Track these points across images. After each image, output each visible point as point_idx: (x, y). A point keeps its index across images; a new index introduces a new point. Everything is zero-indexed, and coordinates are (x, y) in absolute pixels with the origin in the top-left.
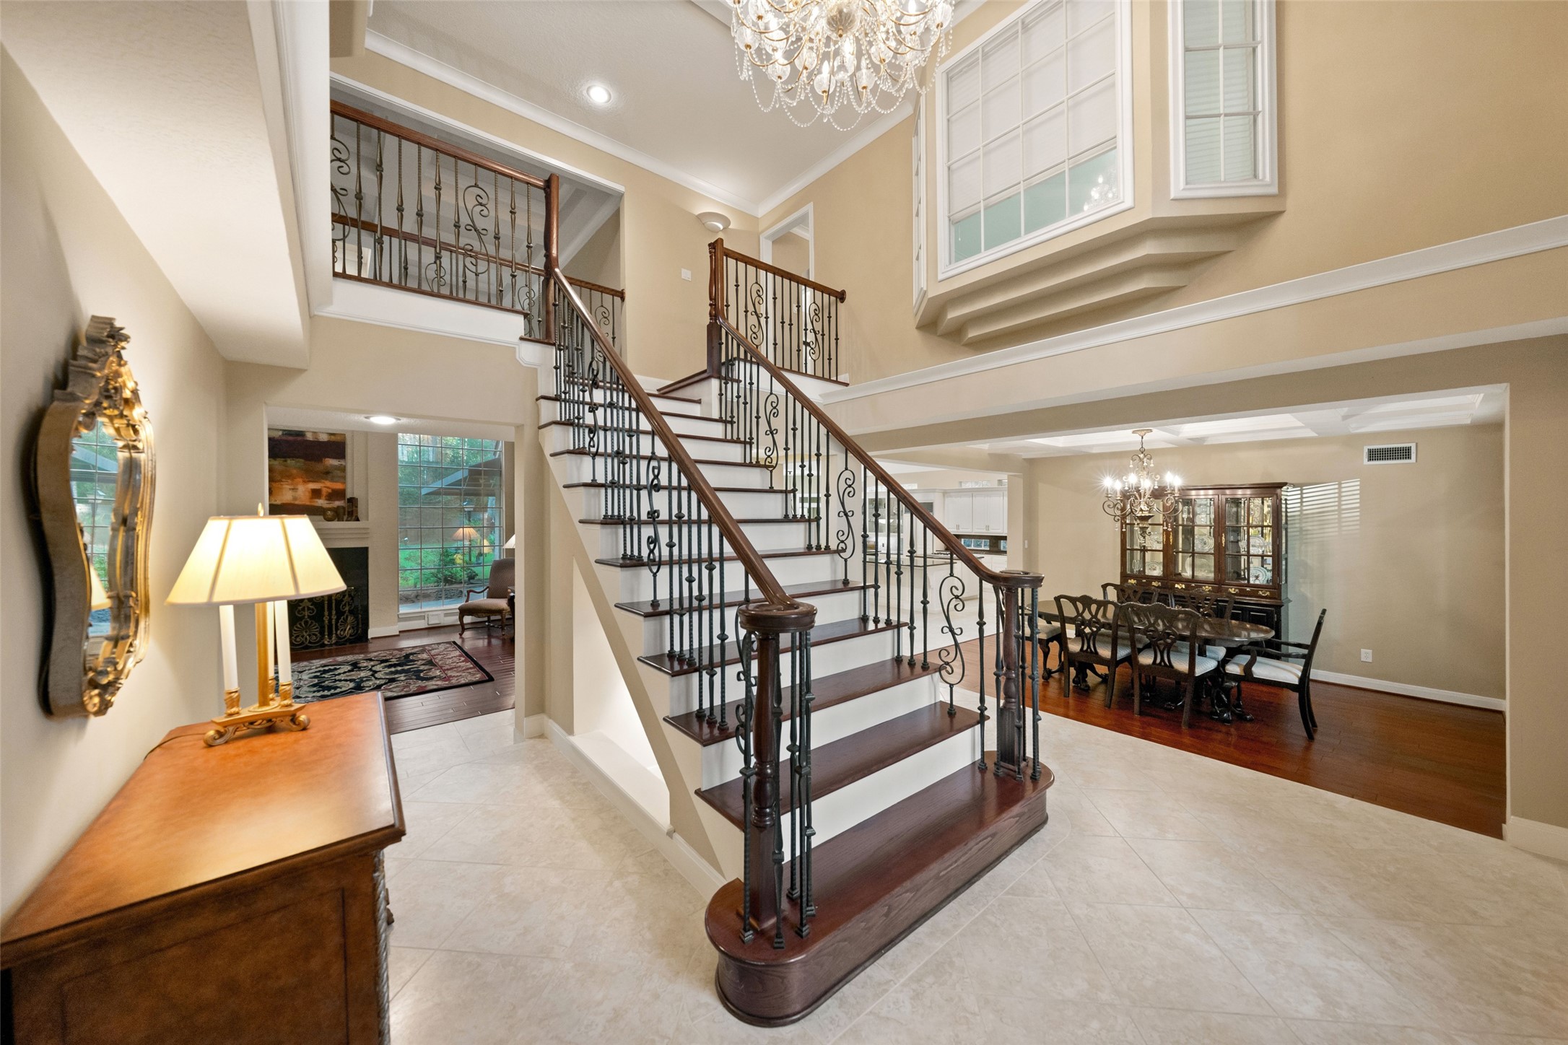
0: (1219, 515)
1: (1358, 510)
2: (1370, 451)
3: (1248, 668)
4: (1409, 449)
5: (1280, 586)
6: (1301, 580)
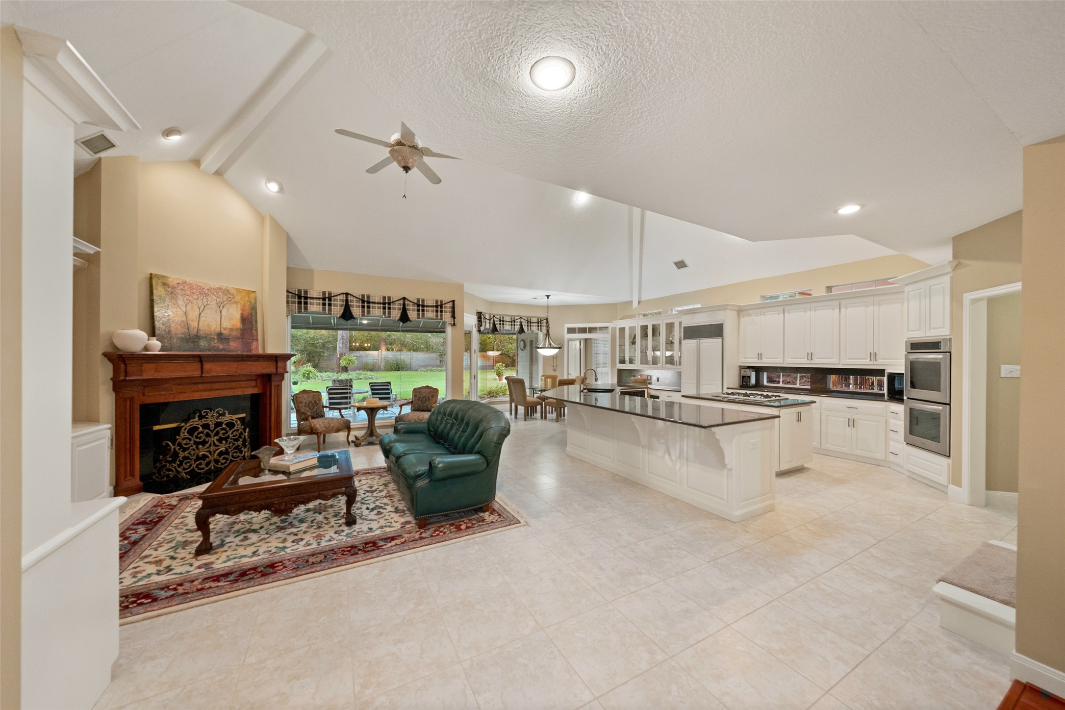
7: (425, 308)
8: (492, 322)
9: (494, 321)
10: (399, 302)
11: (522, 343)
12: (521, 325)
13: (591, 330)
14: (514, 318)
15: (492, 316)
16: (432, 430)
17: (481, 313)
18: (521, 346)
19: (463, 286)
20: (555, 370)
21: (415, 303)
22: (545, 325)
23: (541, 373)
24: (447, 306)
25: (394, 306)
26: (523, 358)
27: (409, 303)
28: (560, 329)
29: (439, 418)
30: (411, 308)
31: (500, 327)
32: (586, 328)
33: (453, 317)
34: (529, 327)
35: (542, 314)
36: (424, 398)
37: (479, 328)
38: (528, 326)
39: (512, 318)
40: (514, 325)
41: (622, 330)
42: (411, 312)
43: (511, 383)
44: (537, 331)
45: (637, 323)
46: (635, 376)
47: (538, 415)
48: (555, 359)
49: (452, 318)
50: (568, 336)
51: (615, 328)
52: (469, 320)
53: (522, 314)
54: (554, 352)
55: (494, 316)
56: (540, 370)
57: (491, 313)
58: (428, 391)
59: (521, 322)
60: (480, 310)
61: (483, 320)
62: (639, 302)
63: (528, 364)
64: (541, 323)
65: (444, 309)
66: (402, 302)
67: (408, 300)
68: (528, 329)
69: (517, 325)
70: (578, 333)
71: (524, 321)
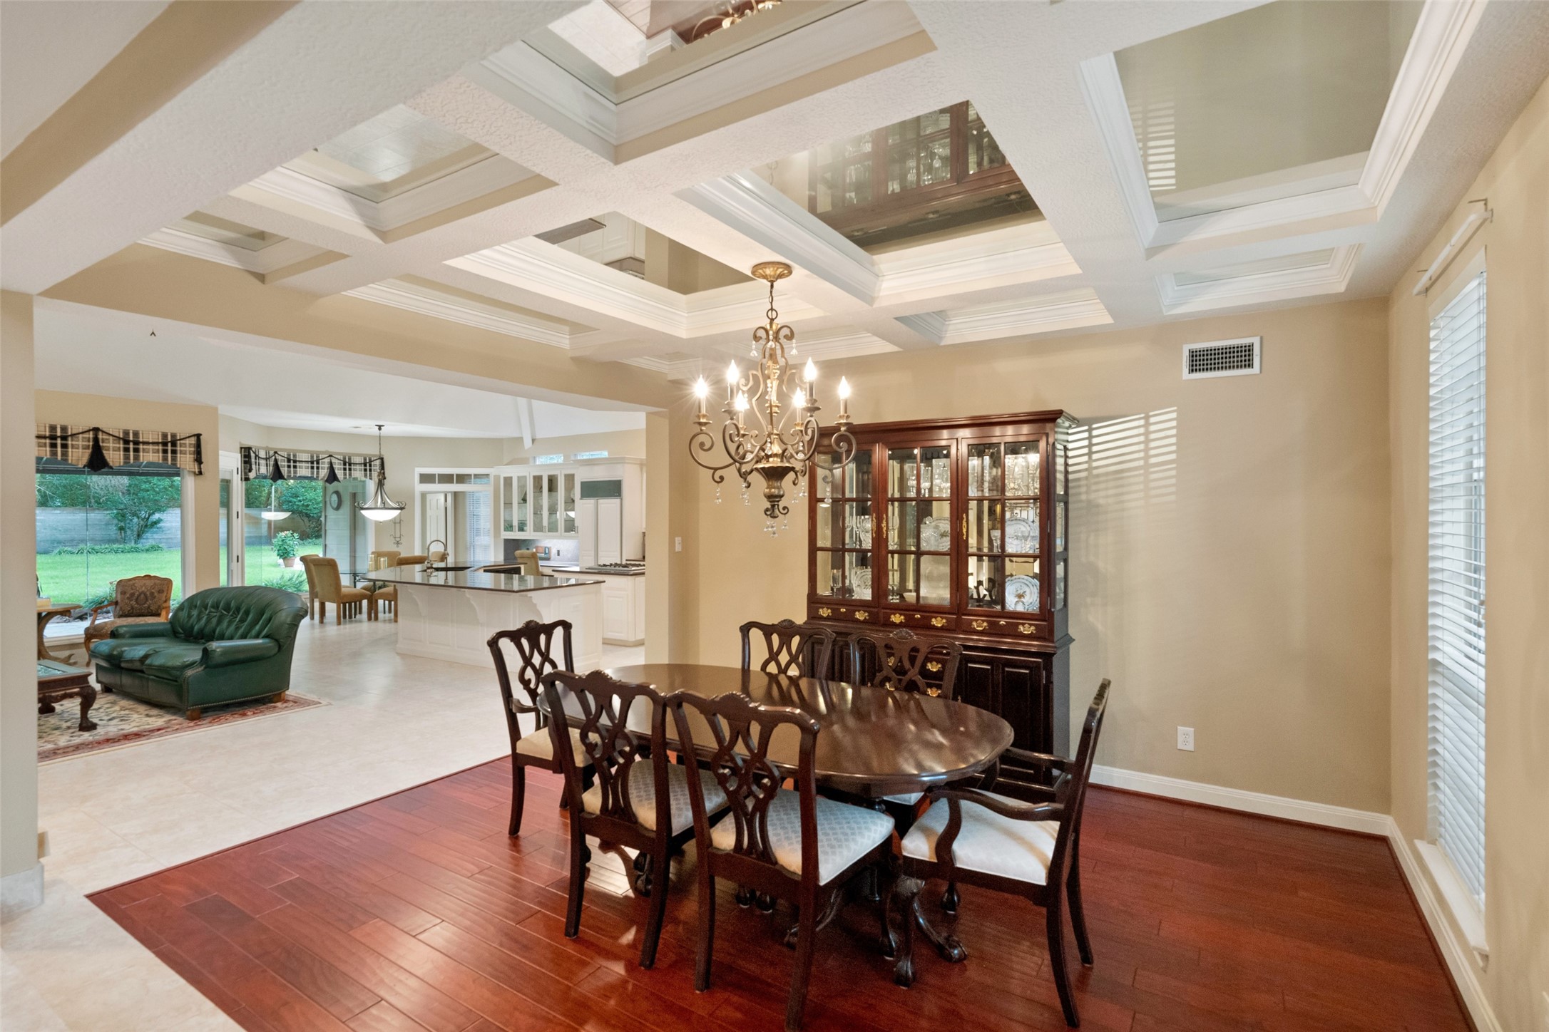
0: (958, 479)
1: (1174, 466)
2: (1193, 354)
3: (944, 844)
4: (1249, 349)
5: (1051, 614)
6: (1089, 600)
7: (141, 447)
8: (272, 463)
9: (276, 460)
10: (86, 435)
11: (335, 498)
12: (332, 469)
13: (462, 479)
14: (317, 457)
15: (272, 453)
16: (181, 631)
17: (249, 449)
18: (332, 503)
19: (216, 409)
20: (398, 543)
21: (119, 438)
22: (377, 468)
23: (371, 547)
24: (185, 444)
25: (74, 443)
26: (335, 523)
27: (105, 437)
28: (404, 475)
29: (195, 613)
30: (111, 445)
31: (289, 472)
32: (453, 475)
33: (199, 460)
34: (348, 472)
35: (372, 451)
36: (142, 596)
37: (246, 474)
38: (345, 469)
39: (312, 457)
40: (318, 468)
41: (508, 481)
42: (111, 452)
43: (312, 567)
44: (363, 479)
45: (528, 472)
46: (528, 549)
47: (365, 616)
48: (398, 525)
49: (196, 464)
50: (421, 488)
51: (499, 477)
52: (229, 462)
53: (332, 449)
54: (391, 515)
55: (276, 453)
56: (370, 544)
57: (270, 446)
58: (149, 583)
59: (331, 464)
60: (247, 443)
61: (253, 460)
62: (533, 441)
63: (347, 533)
64: (370, 466)
65: (178, 448)
66: (91, 435)
67: (103, 432)
68: (345, 474)
69: (323, 468)
70: (439, 482)
71: (337, 461)
